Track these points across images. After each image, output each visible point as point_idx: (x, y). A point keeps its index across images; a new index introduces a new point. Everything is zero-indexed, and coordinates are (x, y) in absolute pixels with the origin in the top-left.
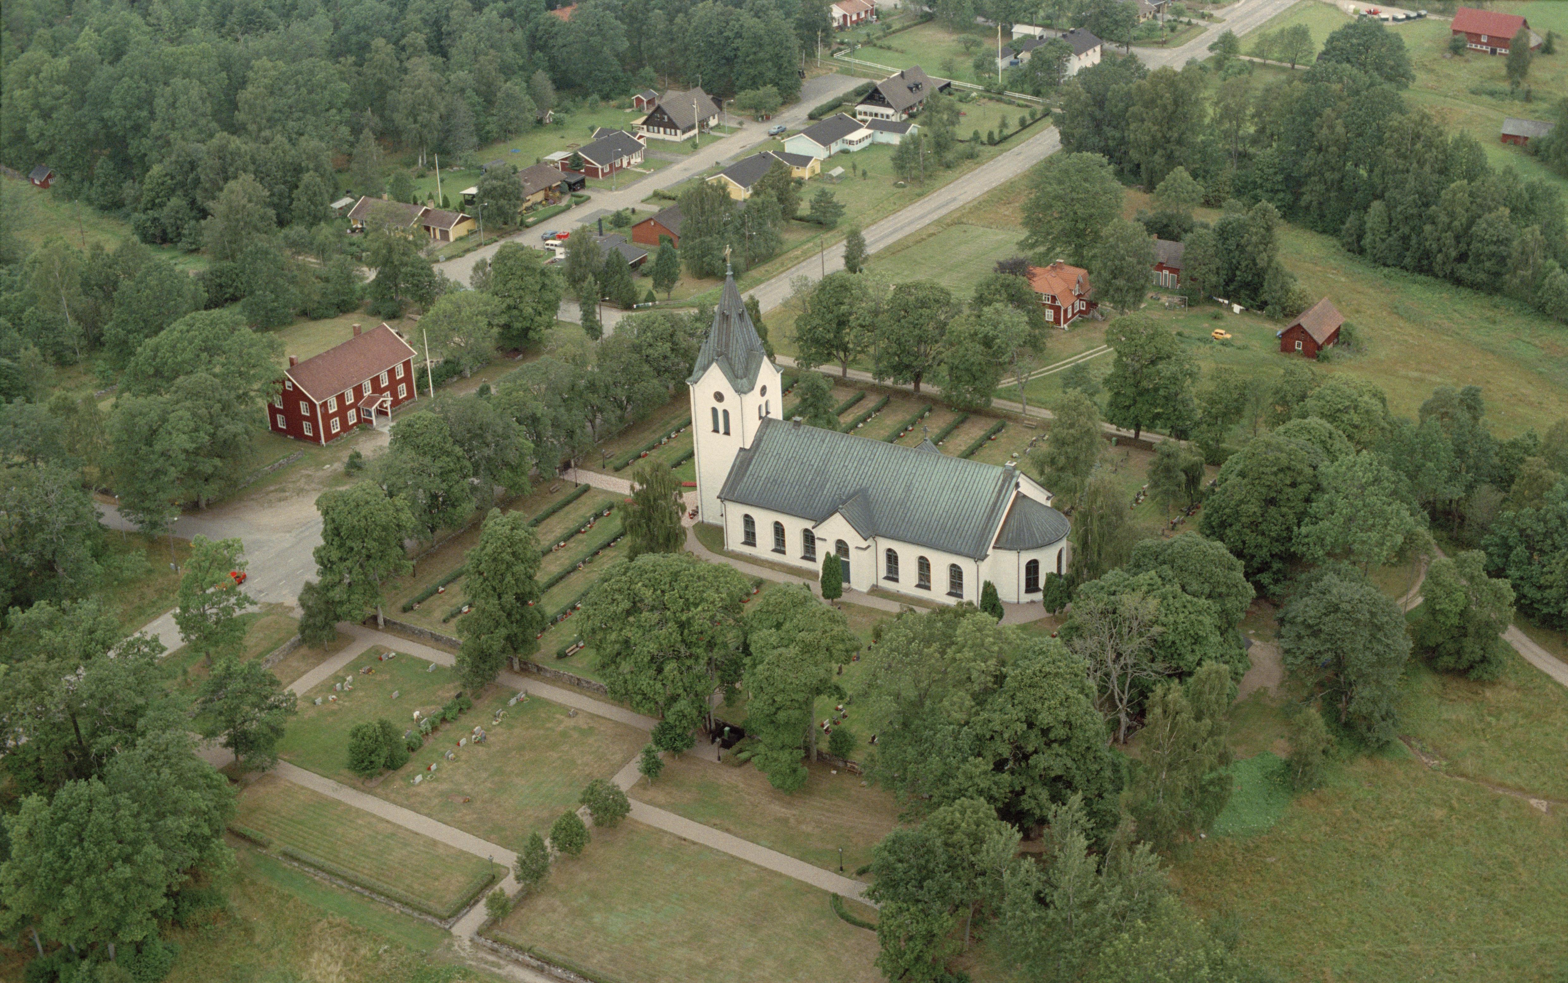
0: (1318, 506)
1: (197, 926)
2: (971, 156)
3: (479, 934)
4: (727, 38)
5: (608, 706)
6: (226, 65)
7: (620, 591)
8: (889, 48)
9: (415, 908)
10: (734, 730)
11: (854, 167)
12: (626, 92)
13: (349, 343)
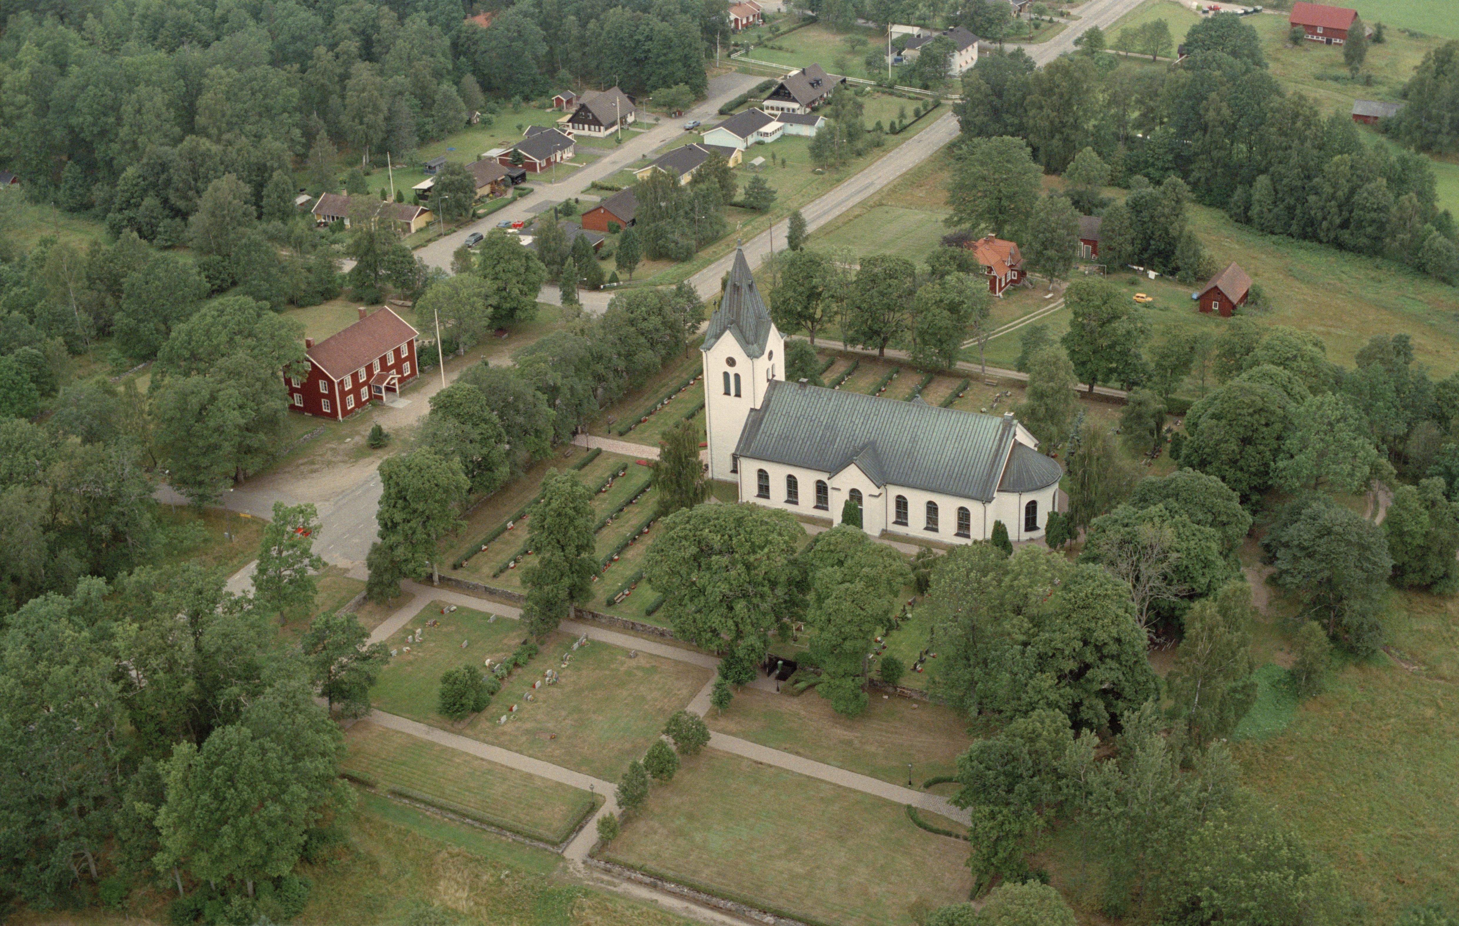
0: (1291, 443)
1: (325, 862)
2: (879, 144)
3: (591, 856)
4: (638, 41)
5: (664, 647)
6: (183, 73)
7: (685, 538)
8: (780, 49)
9: (528, 836)
10: (786, 663)
11: (774, 157)
12: (544, 93)
13: (357, 325)
